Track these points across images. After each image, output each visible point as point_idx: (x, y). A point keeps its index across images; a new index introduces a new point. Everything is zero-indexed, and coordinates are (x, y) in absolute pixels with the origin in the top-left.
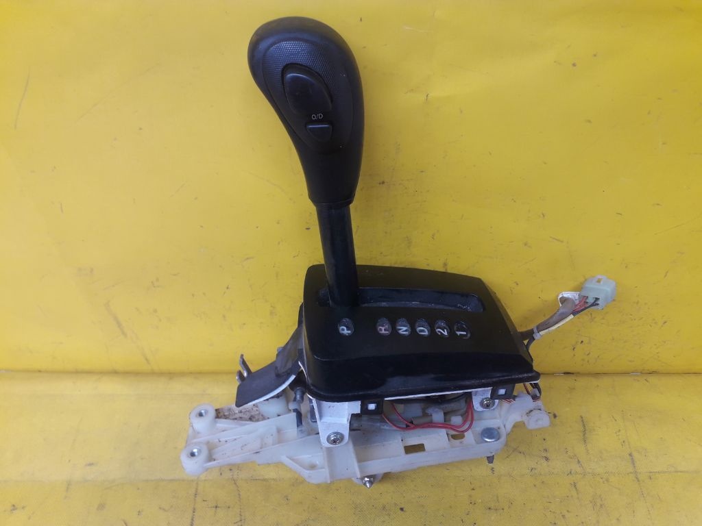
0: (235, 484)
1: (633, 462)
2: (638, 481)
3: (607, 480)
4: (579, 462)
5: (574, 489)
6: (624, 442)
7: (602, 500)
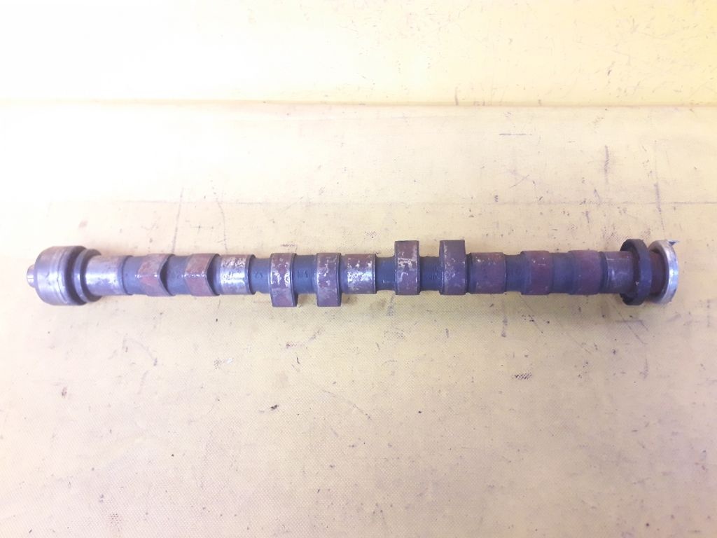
0: (220, 207)
1: (658, 193)
2: (660, 211)
3: (625, 211)
4: (595, 191)
5: (586, 217)
6: (651, 172)
7: (614, 229)
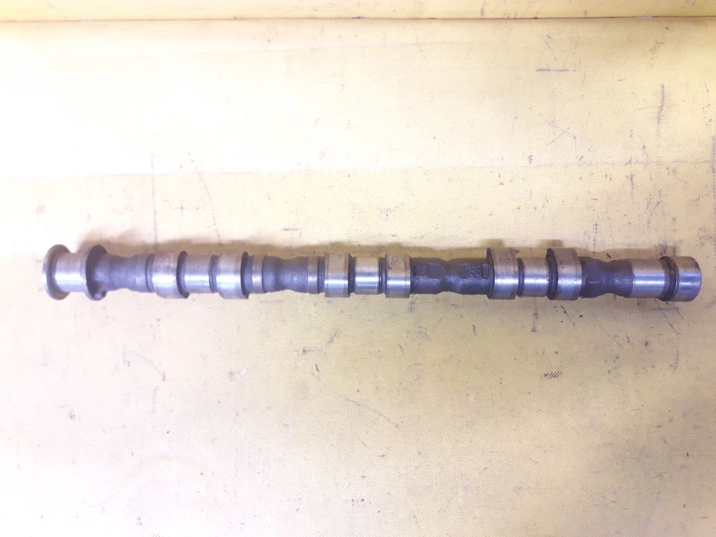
0: (201, 179)
1: (714, 148)
2: (713, 172)
3: (674, 172)
4: (644, 147)
5: (630, 182)
6: (711, 120)
7: (660, 196)
